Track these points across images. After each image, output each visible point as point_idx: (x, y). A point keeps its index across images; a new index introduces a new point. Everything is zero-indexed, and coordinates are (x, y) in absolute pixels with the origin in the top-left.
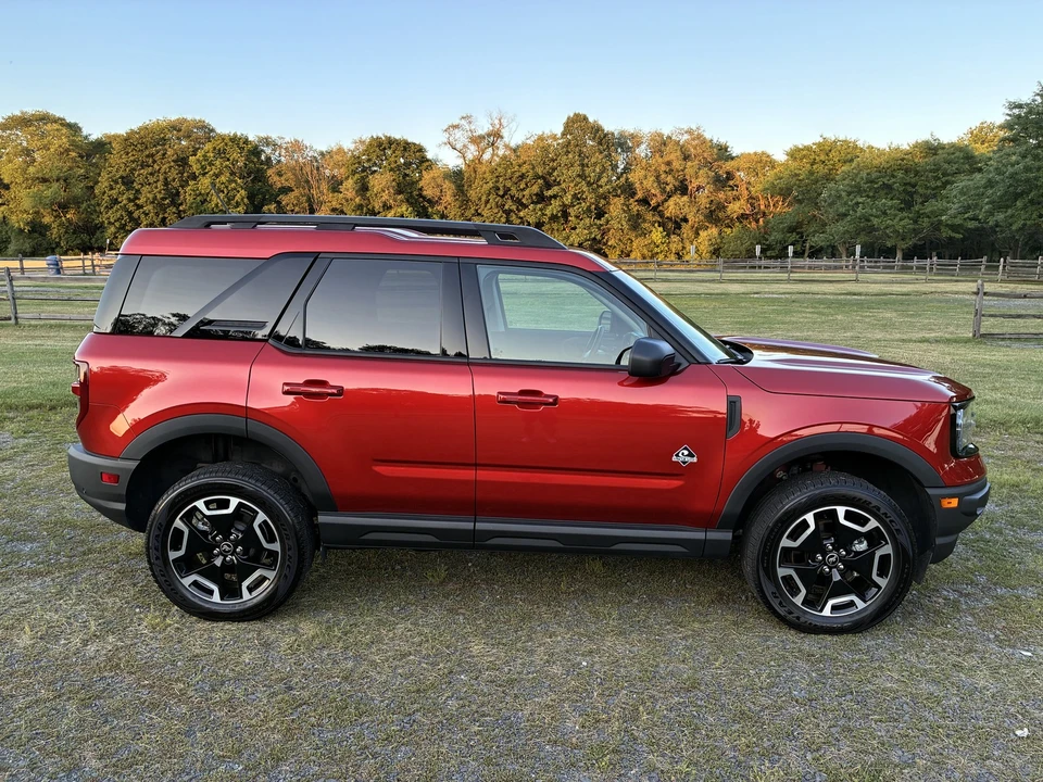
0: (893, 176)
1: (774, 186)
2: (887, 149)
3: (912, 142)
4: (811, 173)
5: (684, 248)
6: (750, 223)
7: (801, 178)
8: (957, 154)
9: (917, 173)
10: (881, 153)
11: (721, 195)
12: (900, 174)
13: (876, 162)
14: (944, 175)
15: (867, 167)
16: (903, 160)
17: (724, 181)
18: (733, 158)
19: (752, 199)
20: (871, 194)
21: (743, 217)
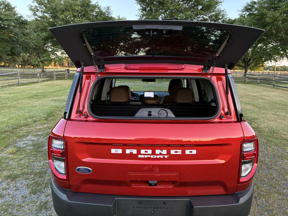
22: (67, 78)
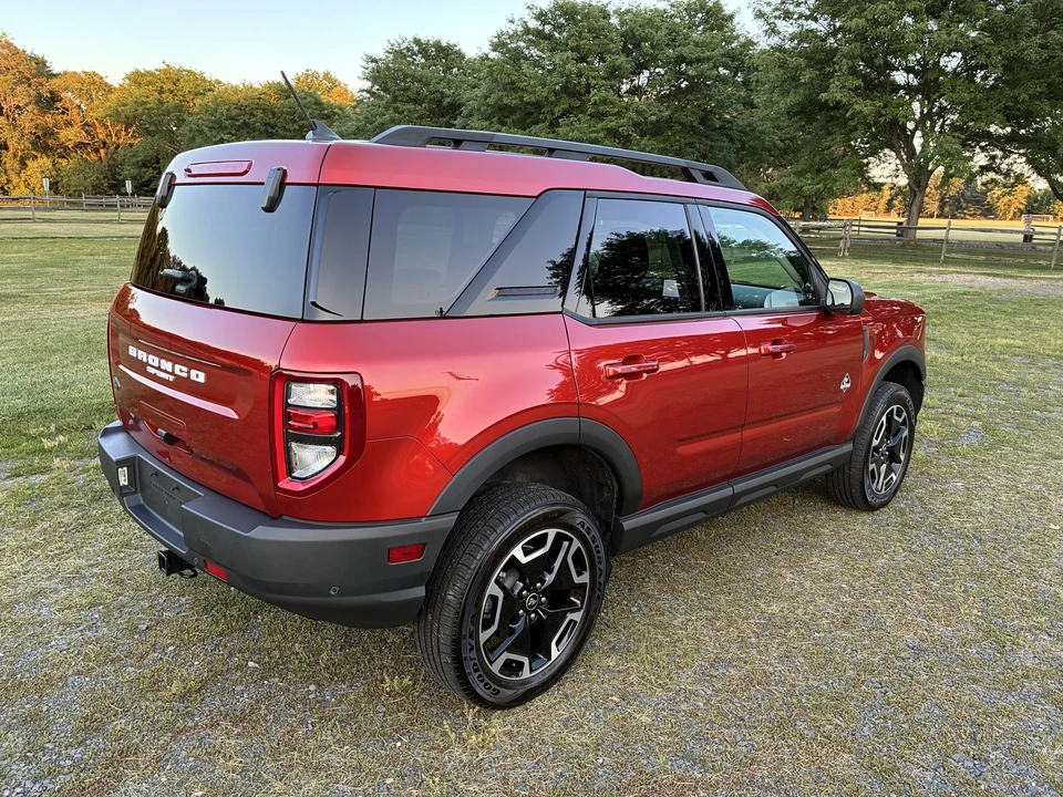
0: (252, 115)
1: (118, 113)
2: (242, 86)
3: (264, 81)
4: (161, 102)
5: (9, 181)
6: (88, 154)
7: (148, 106)
8: (309, 99)
9: (274, 114)
10: (236, 90)
11: (48, 118)
12: (259, 114)
13: (234, 98)
14: (301, 118)
15: (225, 103)
16: (259, 99)
17: (49, 102)
18: (56, 76)
19: (87, 127)
20: (234, 132)
21: (80, 145)
22: (847, 254)
